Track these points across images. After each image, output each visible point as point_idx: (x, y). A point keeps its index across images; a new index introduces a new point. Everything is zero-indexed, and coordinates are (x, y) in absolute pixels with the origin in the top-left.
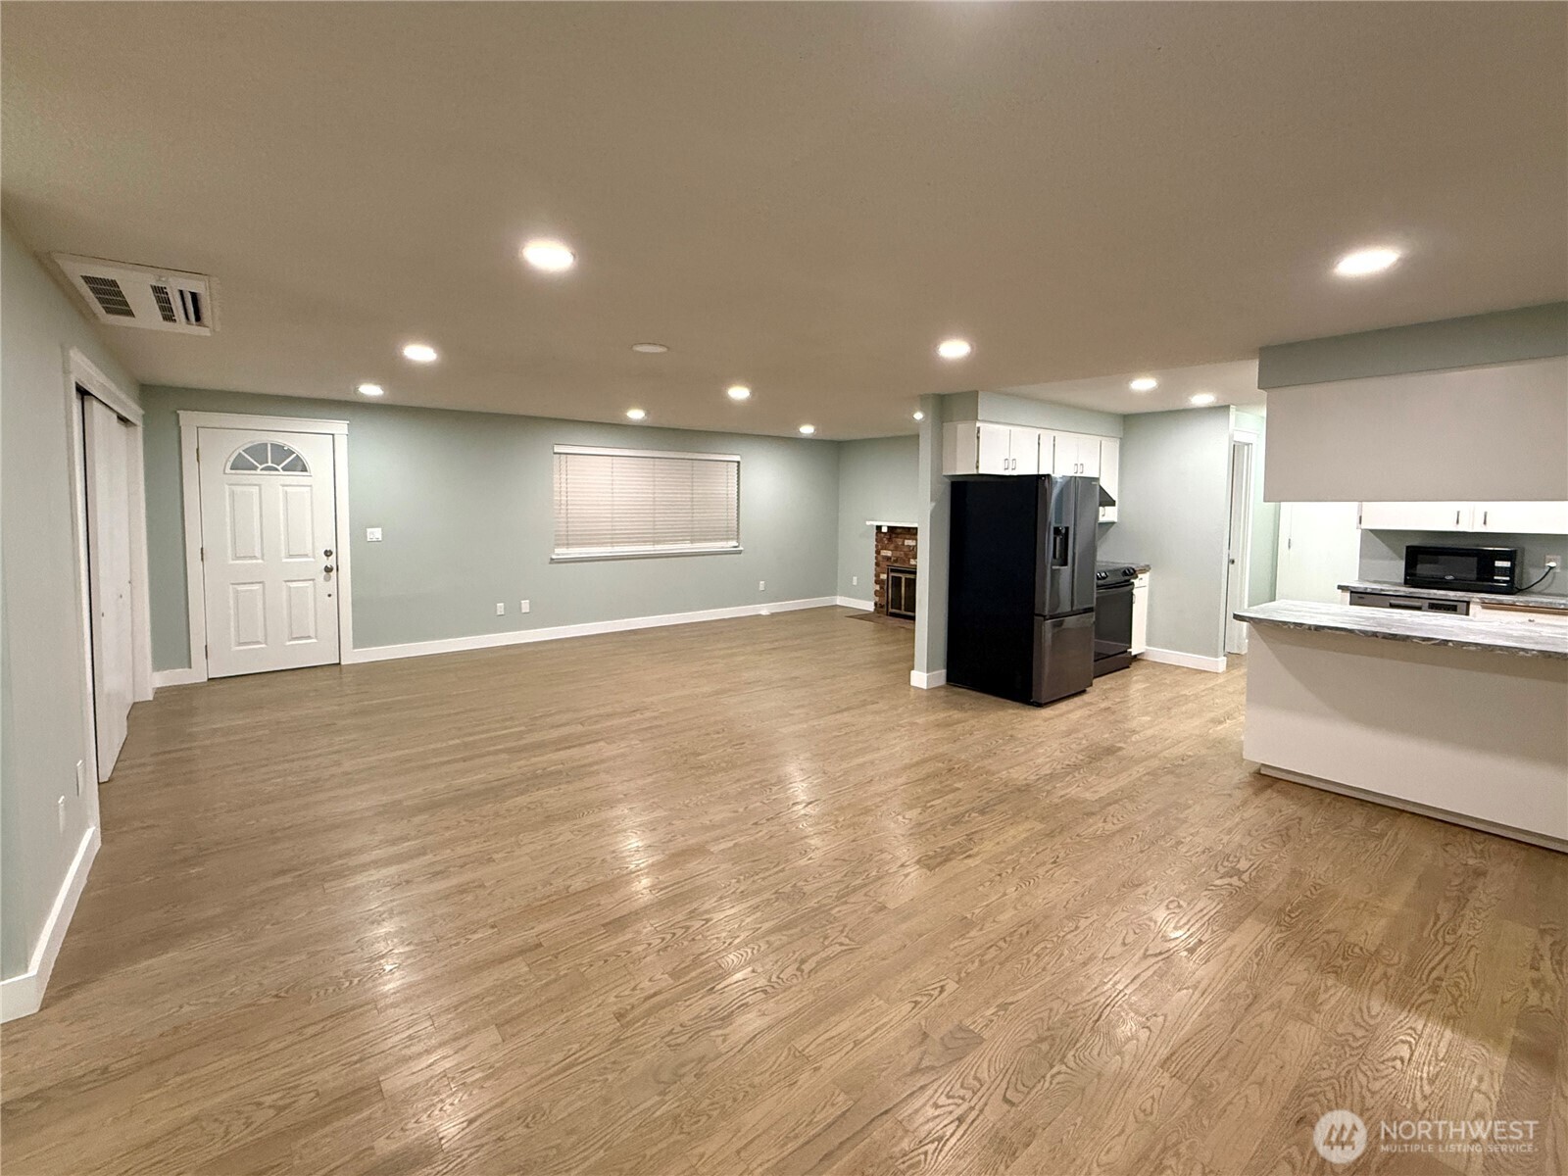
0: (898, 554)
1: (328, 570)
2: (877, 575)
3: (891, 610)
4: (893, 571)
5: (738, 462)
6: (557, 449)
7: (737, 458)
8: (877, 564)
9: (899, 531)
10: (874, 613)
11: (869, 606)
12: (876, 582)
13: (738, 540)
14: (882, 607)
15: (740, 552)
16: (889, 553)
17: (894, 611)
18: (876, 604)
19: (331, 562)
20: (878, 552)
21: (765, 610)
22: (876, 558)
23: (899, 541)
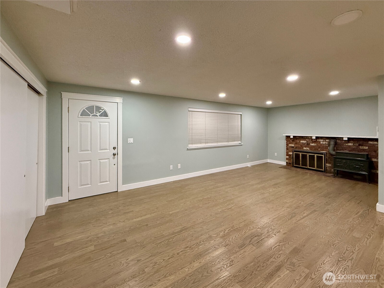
0: (297, 145)
1: (114, 155)
2: (287, 153)
3: (294, 165)
4: (295, 151)
5: (241, 115)
6: (190, 109)
7: (241, 113)
8: (287, 149)
9: (297, 137)
10: (286, 166)
11: (284, 163)
12: (287, 155)
13: (241, 141)
14: (290, 164)
15: (241, 145)
16: (293, 145)
17: (296, 165)
18: (287, 163)
19: (115, 152)
20: (287, 145)
21: (249, 164)
22: (287, 147)
23: (298, 141)
